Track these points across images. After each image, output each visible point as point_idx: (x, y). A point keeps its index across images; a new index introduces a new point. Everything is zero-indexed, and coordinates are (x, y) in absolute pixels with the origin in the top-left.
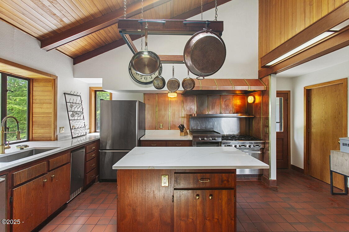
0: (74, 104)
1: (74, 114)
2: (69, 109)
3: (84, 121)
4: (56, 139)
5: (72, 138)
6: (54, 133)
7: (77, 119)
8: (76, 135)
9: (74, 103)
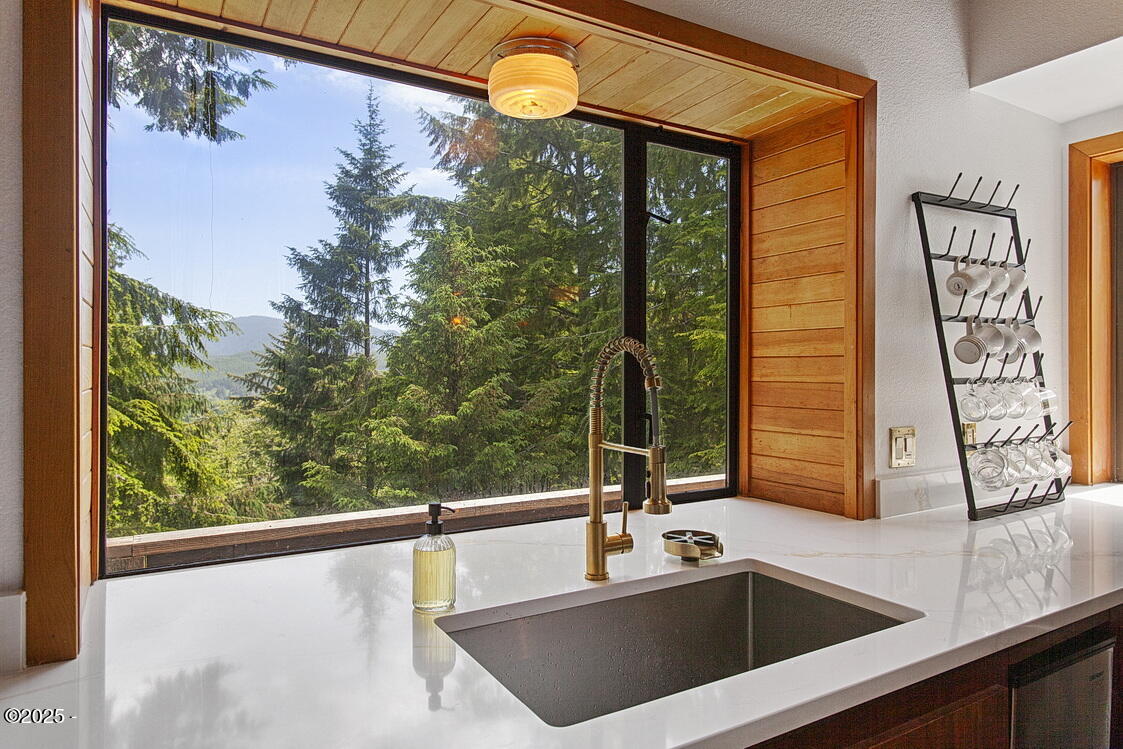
0: (974, 271)
1: (981, 336)
2: (949, 304)
3: (1040, 397)
4: (867, 509)
5: (974, 514)
6: (859, 468)
7: (1000, 379)
8: (1002, 497)
9: (974, 262)
